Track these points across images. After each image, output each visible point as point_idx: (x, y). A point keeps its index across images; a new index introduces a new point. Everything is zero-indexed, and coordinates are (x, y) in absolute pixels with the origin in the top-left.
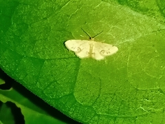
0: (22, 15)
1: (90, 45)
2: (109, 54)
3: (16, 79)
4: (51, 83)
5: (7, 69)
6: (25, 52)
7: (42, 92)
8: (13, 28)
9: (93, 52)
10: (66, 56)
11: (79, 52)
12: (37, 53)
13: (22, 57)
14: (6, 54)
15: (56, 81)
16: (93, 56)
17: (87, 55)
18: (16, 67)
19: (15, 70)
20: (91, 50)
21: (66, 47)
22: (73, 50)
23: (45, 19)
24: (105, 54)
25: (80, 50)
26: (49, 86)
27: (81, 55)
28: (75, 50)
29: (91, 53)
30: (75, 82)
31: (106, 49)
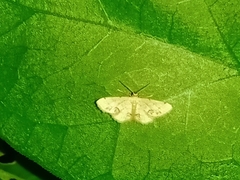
0: (33, 65)
1: (132, 103)
2: (160, 115)
3: (28, 156)
4: (79, 159)
5: (14, 142)
6: (39, 117)
7: (66, 172)
8: (20, 84)
9: (137, 112)
10: (99, 120)
11: (117, 114)
12: (56, 117)
13: (35, 124)
14: (13, 120)
15: (85, 156)
16: (137, 118)
17: (129, 118)
18: (28, 138)
19: (26, 142)
20: (134, 110)
21: (98, 108)
22: (108, 111)
23: (66, 69)
24: (155, 115)
25: (118, 111)
26: (75, 163)
27: (121, 118)
28: (112, 112)
29: (133, 114)
30: (113, 157)
31: (155, 108)
